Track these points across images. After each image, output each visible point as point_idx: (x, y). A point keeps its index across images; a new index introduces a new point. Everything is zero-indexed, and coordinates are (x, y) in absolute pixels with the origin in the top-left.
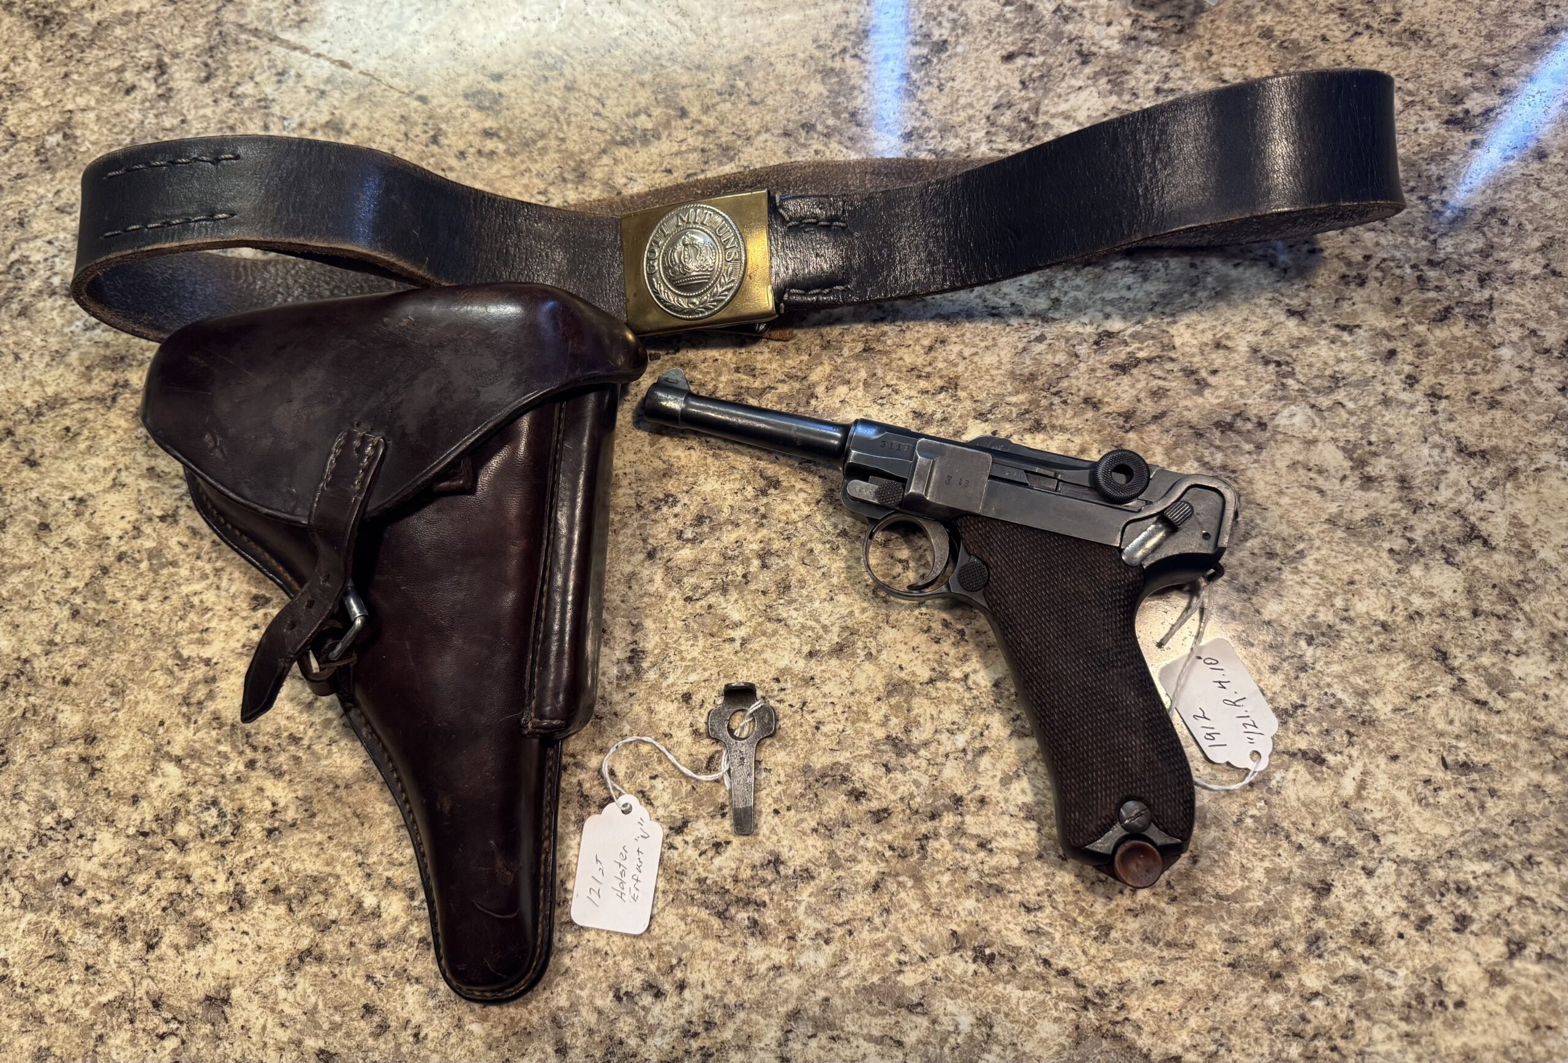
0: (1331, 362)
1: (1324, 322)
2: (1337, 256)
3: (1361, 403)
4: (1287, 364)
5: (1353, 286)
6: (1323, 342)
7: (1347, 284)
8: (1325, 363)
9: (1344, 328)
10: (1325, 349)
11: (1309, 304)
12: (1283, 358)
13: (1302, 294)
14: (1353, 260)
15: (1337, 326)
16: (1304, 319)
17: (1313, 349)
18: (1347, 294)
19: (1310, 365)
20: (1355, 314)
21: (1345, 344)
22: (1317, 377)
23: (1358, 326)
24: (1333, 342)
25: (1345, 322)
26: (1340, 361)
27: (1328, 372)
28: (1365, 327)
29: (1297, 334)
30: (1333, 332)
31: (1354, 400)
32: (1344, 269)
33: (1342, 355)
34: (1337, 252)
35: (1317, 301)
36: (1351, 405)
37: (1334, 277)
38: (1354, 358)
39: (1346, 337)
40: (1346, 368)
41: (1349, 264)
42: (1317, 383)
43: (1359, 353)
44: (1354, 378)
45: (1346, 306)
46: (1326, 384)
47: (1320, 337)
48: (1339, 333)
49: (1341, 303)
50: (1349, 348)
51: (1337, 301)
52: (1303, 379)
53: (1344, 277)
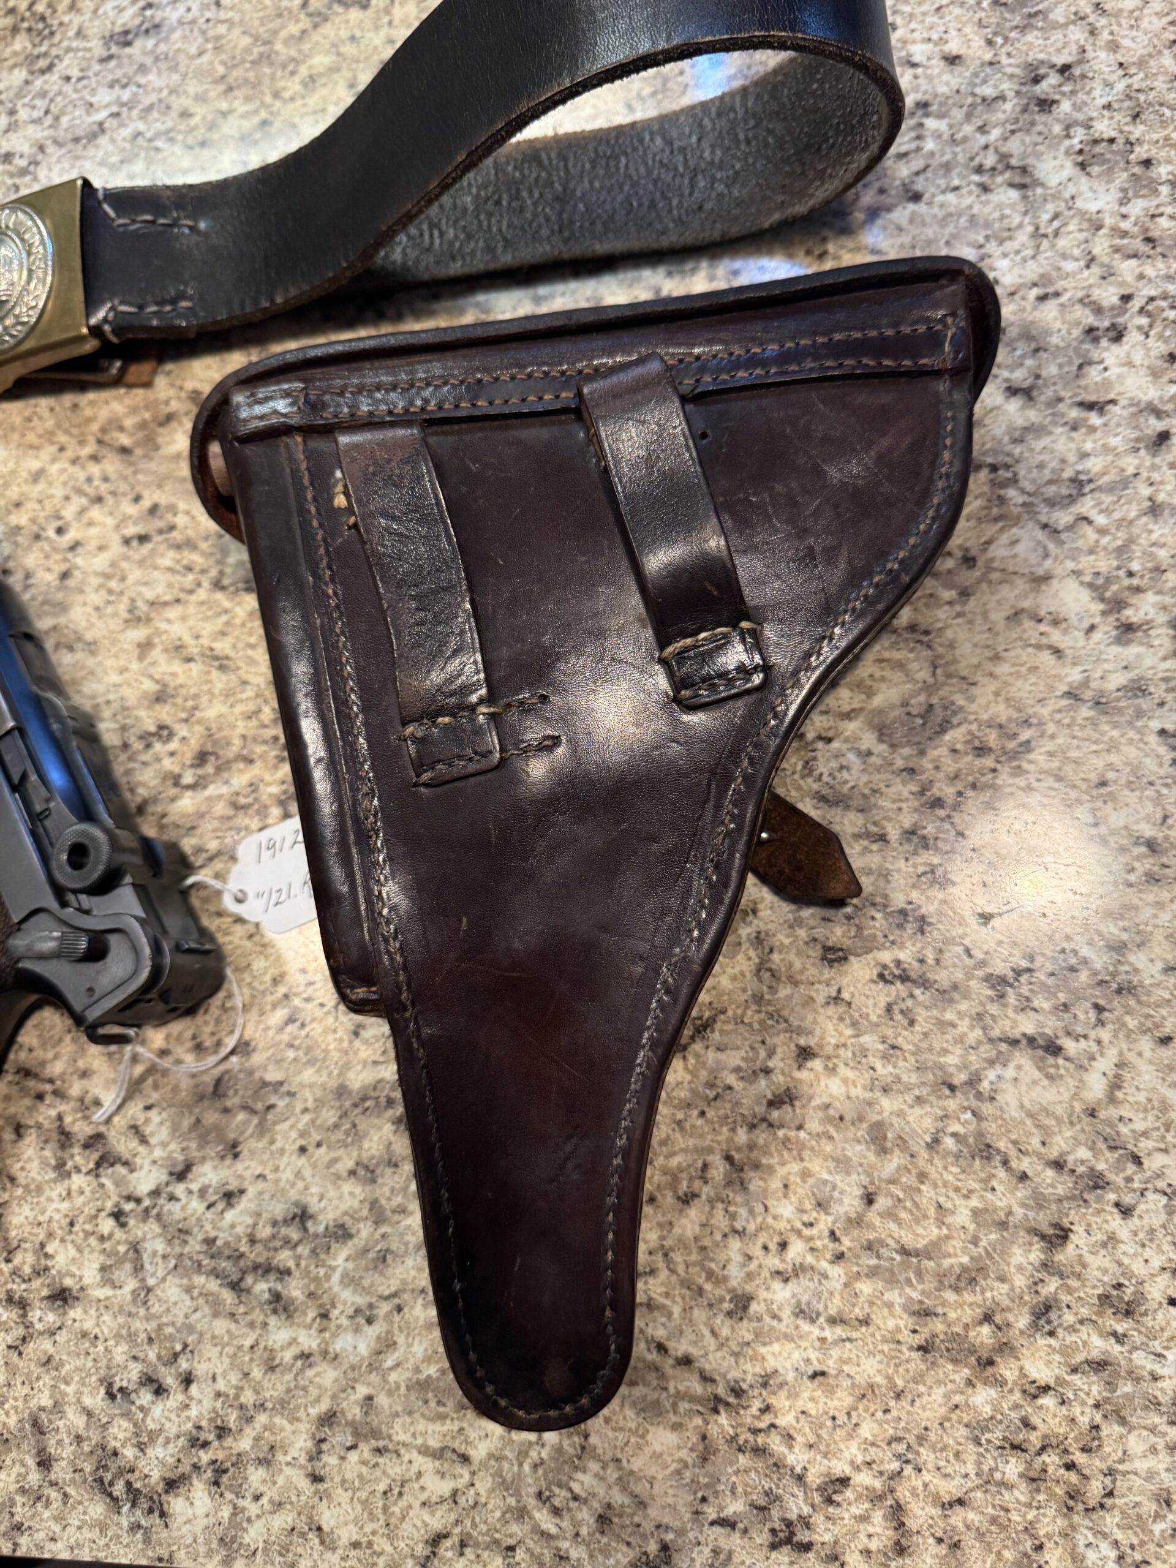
0: (1072, 458)
1: (1060, 400)
2: (1081, 301)
3: (1117, 515)
4: (1007, 466)
5: (1104, 343)
6: (1060, 430)
7: (1096, 340)
8: (1063, 461)
9: (1090, 406)
10: (1063, 440)
11: (1038, 377)
12: (1001, 459)
13: (1029, 362)
14: (1105, 304)
15: (1082, 405)
16: (1030, 398)
17: (1046, 441)
18: (1095, 355)
19: (1041, 466)
20: (1107, 384)
21: (1092, 429)
22: (1051, 482)
23: (1113, 402)
24: (1074, 429)
25: (1093, 398)
26: (1084, 455)
27: (1068, 474)
28: (1123, 402)
29: (1020, 422)
30: (1074, 413)
31: (1107, 511)
32: (1090, 320)
33: (1088, 446)
34: (1080, 294)
35: (1051, 370)
36: (1101, 520)
37: (1076, 333)
38: (1107, 449)
39: (1094, 419)
40: (1094, 465)
41: (1098, 310)
42: (1051, 491)
43: (1114, 441)
44: (1106, 479)
45: (1094, 374)
46: (1065, 491)
47: (1054, 423)
48: (1084, 414)
49: (1086, 369)
50: (1098, 435)
51: (1081, 367)
52: (1030, 488)
53: (1091, 331)
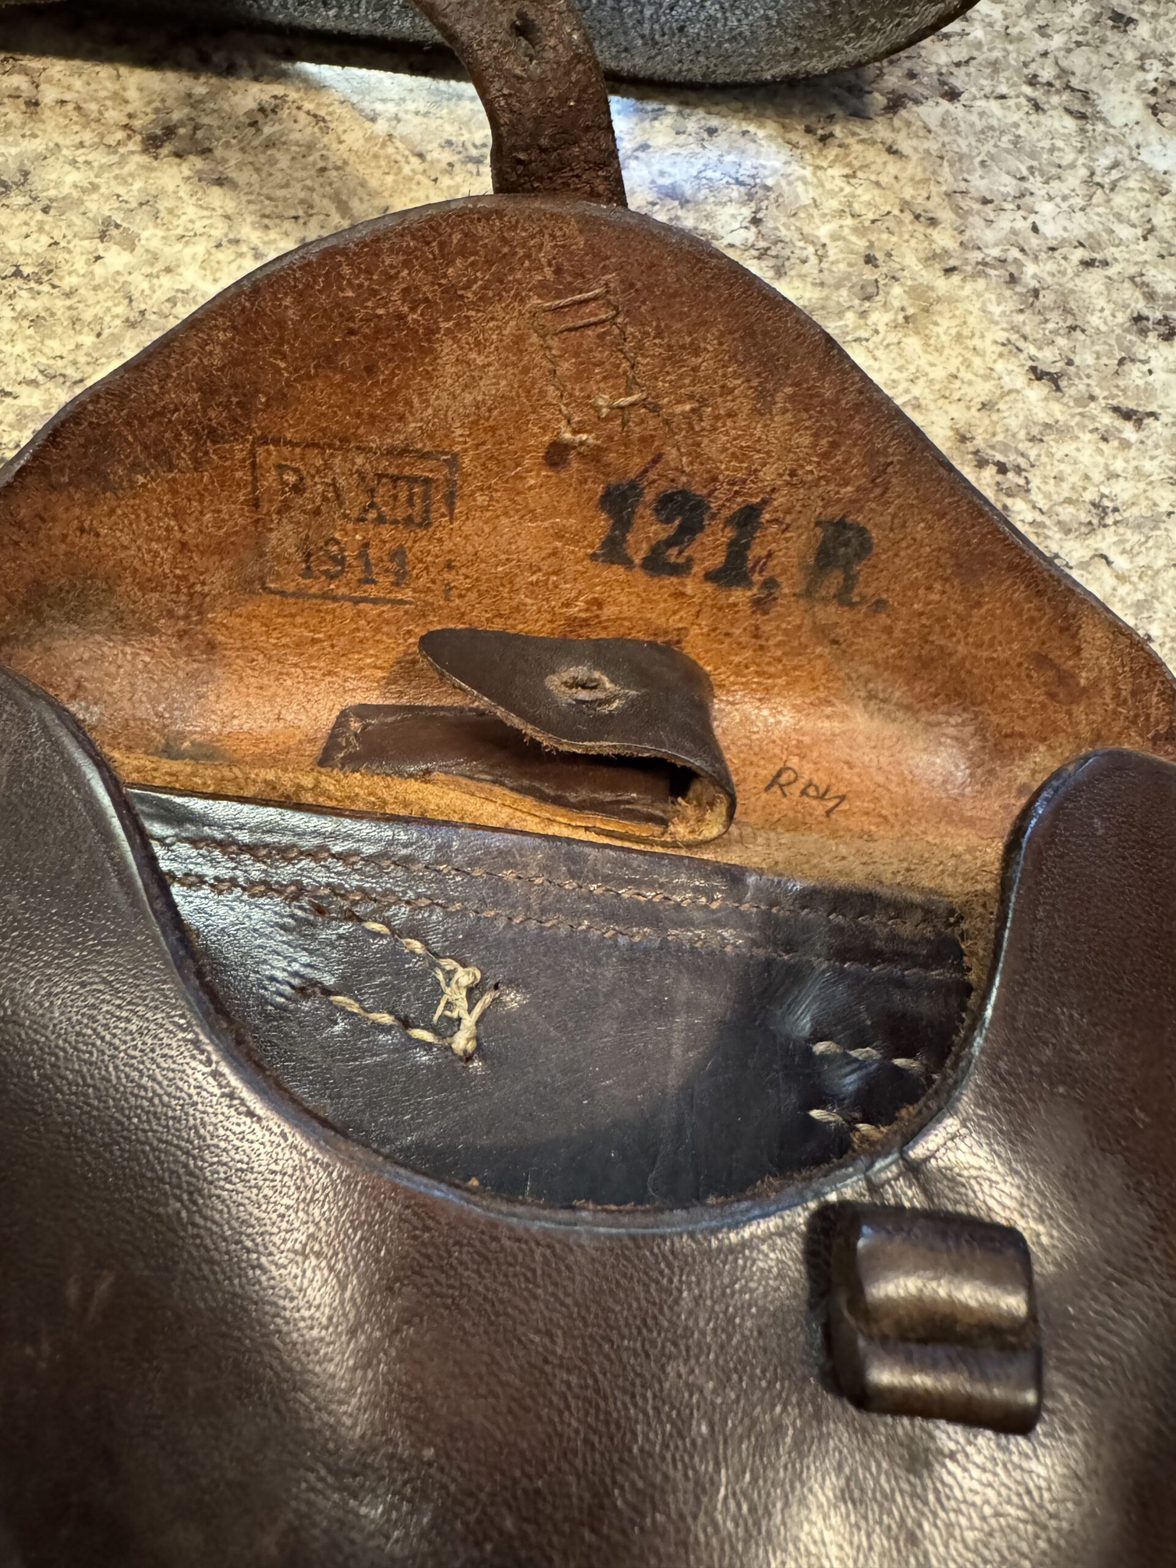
2: (1132, 279)
18: (1140, 351)
19: (1059, 478)
22: (1069, 501)
23: (1152, 414)
24: (1105, 439)
32: (1140, 306)
41: (1151, 296)
44: (1135, 511)
45: (1135, 374)
46: (1084, 517)
49: (1128, 366)
